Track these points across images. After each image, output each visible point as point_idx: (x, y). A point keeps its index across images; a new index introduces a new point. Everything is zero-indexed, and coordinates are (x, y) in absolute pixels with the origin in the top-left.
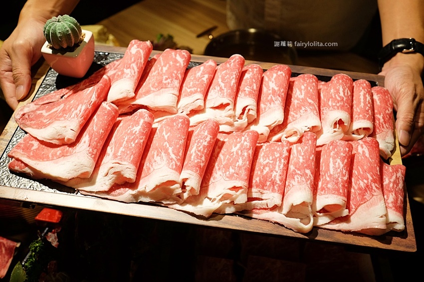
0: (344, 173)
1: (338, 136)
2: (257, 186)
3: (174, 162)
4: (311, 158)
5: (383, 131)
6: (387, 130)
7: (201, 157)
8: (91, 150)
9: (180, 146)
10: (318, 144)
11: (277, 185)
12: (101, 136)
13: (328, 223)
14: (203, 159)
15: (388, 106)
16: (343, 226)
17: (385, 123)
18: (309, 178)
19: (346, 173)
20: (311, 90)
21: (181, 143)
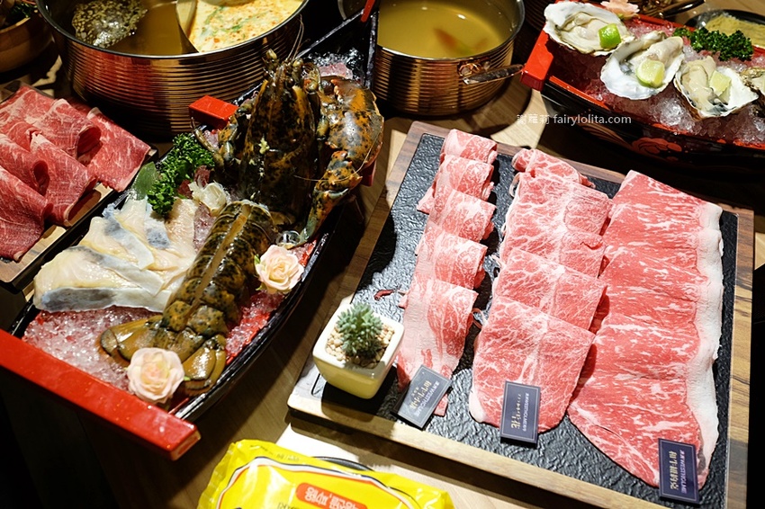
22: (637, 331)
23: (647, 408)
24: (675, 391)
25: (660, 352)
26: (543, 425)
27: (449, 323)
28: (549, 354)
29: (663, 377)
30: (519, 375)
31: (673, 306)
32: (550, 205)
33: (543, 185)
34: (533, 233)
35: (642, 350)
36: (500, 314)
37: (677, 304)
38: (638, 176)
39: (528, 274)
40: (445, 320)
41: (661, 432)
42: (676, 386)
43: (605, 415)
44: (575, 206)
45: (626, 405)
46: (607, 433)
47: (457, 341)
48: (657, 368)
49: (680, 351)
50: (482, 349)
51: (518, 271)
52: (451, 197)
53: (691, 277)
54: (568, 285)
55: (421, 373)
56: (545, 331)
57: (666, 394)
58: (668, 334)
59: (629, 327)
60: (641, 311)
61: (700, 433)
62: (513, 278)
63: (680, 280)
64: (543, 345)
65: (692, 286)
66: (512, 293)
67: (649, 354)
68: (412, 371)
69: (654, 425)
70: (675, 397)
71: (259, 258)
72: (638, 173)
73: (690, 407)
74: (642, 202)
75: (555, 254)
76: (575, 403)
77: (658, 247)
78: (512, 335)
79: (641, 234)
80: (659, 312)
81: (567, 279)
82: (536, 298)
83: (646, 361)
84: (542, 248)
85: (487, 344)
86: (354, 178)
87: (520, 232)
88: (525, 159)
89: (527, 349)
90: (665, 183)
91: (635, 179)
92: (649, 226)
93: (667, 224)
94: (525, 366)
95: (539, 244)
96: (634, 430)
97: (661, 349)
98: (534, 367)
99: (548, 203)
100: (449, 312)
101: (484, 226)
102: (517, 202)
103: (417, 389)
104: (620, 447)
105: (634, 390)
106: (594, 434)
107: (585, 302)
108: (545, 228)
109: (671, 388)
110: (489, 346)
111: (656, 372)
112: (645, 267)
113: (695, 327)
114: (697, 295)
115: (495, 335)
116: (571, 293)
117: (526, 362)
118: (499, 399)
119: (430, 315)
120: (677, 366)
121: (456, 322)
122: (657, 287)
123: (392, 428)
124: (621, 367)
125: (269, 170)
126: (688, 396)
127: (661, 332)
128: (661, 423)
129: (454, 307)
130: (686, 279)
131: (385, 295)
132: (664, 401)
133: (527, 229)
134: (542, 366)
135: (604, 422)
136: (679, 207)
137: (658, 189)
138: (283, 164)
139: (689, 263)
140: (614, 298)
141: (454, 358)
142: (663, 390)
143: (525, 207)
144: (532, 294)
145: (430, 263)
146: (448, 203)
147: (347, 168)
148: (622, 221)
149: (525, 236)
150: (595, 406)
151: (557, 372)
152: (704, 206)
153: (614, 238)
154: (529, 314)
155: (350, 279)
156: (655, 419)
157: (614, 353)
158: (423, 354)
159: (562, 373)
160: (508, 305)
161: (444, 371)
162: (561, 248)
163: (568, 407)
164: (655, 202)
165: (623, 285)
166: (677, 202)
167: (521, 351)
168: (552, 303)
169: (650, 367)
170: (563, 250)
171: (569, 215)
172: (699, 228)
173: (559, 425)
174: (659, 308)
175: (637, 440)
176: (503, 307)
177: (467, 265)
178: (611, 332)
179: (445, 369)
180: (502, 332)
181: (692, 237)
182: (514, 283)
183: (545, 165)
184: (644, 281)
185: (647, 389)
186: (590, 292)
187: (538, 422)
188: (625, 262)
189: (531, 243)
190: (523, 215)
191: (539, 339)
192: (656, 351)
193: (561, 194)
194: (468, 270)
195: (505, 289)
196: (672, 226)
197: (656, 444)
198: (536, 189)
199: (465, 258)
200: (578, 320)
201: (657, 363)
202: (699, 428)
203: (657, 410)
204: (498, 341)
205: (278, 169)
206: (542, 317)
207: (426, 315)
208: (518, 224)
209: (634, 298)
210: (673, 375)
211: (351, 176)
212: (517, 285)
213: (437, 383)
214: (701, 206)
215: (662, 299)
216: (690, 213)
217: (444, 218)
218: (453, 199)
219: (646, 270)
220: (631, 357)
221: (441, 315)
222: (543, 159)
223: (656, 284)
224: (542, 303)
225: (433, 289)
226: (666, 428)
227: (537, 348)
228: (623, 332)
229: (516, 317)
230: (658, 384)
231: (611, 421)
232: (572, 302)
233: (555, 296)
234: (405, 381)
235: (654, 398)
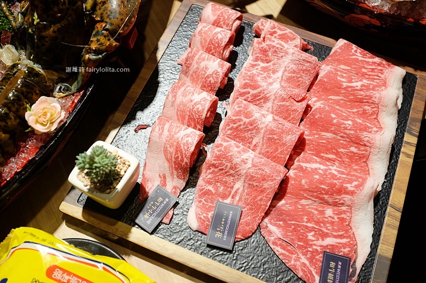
22: (320, 169)
23: (320, 226)
24: (343, 216)
25: (335, 186)
26: (239, 236)
27: (178, 157)
28: (251, 183)
29: (335, 204)
30: (229, 196)
31: (353, 149)
32: (274, 64)
33: (270, 49)
34: (255, 87)
35: (321, 184)
36: (219, 151)
37: (356, 147)
38: (345, 44)
39: (245, 120)
40: (175, 155)
41: (327, 246)
42: (344, 212)
43: (287, 231)
44: (292, 66)
45: (304, 224)
46: (285, 244)
47: (184, 170)
48: (331, 197)
49: (350, 187)
50: (205, 175)
51: (238, 117)
52: (197, 57)
53: (369, 128)
54: (274, 130)
55: (156, 191)
56: (250, 166)
57: (336, 217)
58: (343, 173)
59: (314, 166)
60: (328, 151)
61: (357, 248)
62: (234, 122)
63: (361, 130)
64: (247, 176)
65: (369, 135)
66: (233, 133)
67: (326, 188)
68: (151, 188)
69: (323, 240)
70: (342, 220)
71: (31, 106)
72: (346, 41)
73: (353, 228)
74: (345, 64)
75: (269, 104)
76: (266, 220)
77: (350, 101)
78: (226, 167)
79: (338, 90)
80: (342, 152)
81: (273, 125)
82: (250, 138)
83: (323, 192)
84: (260, 99)
85: (208, 171)
86: (110, 45)
87: (245, 86)
88: (261, 27)
89: (236, 177)
90: (365, 49)
91: (342, 46)
92: (345, 85)
93: (359, 84)
94: (234, 190)
95: (258, 96)
96: (307, 243)
97: (335, 184)
98: (240, 191)
99: (272, 62)
100: (178, 149)
101: (220, 81)
102: (250, 61)
103: (152, 203)
104: (294, 256)
105: (312, 213)
106: (277, 245)
107: (284, 144)
108: (263, 84)
109: (340, 213)
110: (210, 173)
111: (330, 200)
112: (334, 118)
113: (367, 166)
114: (372, 142)
115: (214, 165)
116: (275, 136)
117: (235, 186)
118: (210, 215)
119: (165, 150)
120: (347, 198)
121: (182, 157)
122: (342, 134)
123: (129, 231)
124: (305, 195)
125: (41, 38)
126: (352, 220)
127: (338, 171)
128: (328, 239)
129: (182, 145)
130: (366, 129)
131: (143, 129)
132: (334, 222)
133: (251, 84)
134: (246, 191)
135: (286, 235)
136: (373, 69)
137: (359, 55)
138: (51, 33)
139: (372, 114)
140: (309, 140)
141: (182, 181)
142: (334, 214)
143: (255, 65)
144: (248, 135)
145: (173, 108)
146: (195, 62)
147: (105, 37)
148: (326, 80)
149: (249, 90)
150: (281, 223)
151: (256, 197)
152: (392, 69)
153: (318, 92)
154: (239, 152)
155: (119, 115)
156: (324, 236)
157: (301, 184)
158: (160, 177)
159: (259, 198)
160: (225, 144)
161: (174, 190)
162: (274, 100)
163: (261, 223)
164: (355, 64)
165: (317, 131)
166: (372, 65)
167: (233, 178)
168: (261, 142)
169: (326, 197)
170: (275, 102)
171: (286, 73)
172: (383, 88)
173: (252, 236)
174: (342, 150)
175: (308, 251)
176: (221, 145)
177: (199, 112)
178: (300, 168)
179: (175, 188)
180: (219, 164)
181: (376, 95)
182: (235, 126)
183: (275, 32)
184: (333, 129)
185: (322, 213)
186: (289, 137)
187: (236, 234)
188: (320, 114)
189: (253, 95)
190: (249, 73)
191: (245, 171)
192: (332, 185)
193: (282, 57)
194: (199, 116)
195: (228, 130)
196: (362, 86)
197: (321, 255)
198: (264, 51)
199: (198, 106)
200: (278, 157)
201: (332, 194)
202: (356, 245)
203: (327, 229)
204: (216, 170)
205: (47, 37)
206: (250, 155)
207: (163, 150)
208: (244, 80)
209: (324, 141)
210: (343, 204)
211: (108, 43)
212: (237, 128)
213: (167, 200)
214: (389, 69)
215: (345, 143)
216: (380, 75)
217: (191, 72)
218: (199, 58)
219: (335, 121)
220: (313, 188)
221: (172, 150)
222: (274, 28)
223: (342, 132)
224: (254, 142)
225: (169, 131)
226: (331, 243)
227: (243, 177)
228: (310, 169)
229: (230, 154)
230: (331, 210)
231: (291, 235)
232: (275, 143)
233: (263, 138)
234: (145, 196)
235: (326, 220)
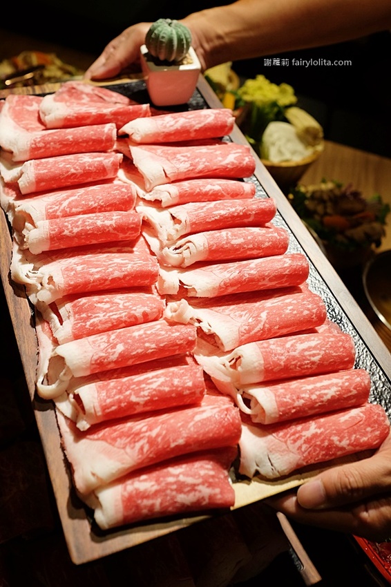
0: (142, 393)
1: (221, 373)
2: (74, 306)
3: (57, 208)
4: (147, 345)
5: (286, 442)
6: (295, 450)
7: (78, 227)
8: (39, 140)
9: (86, 205)
10: (195, 356)
11: (84, 324)
12: (64, 141)
13: (66, 417)
14: (76, 230)
15: (350, 435)
16: (69, 437)
17: (305, 442)
18: (109, 353)
19: (144, 396)
20: (288, 311)
21: (90, 203)
